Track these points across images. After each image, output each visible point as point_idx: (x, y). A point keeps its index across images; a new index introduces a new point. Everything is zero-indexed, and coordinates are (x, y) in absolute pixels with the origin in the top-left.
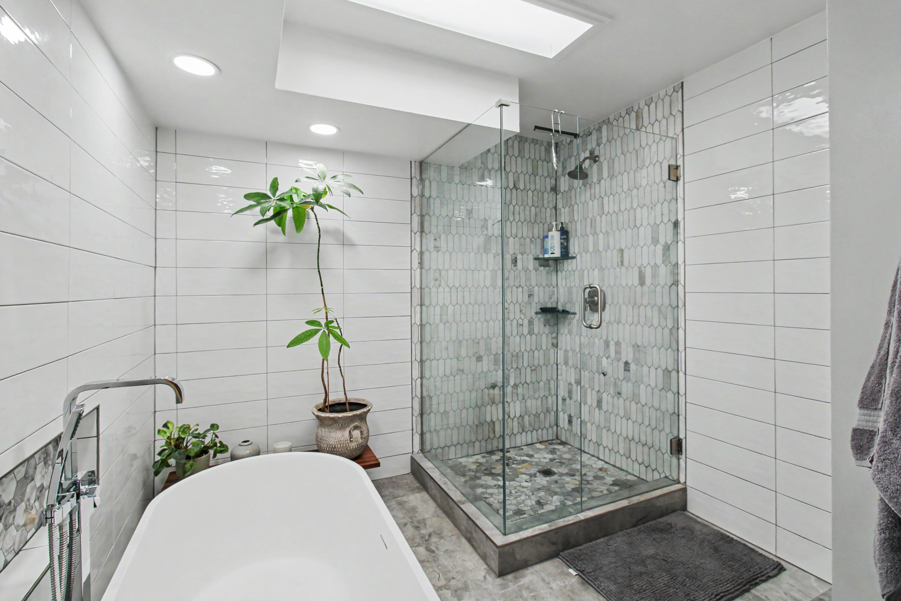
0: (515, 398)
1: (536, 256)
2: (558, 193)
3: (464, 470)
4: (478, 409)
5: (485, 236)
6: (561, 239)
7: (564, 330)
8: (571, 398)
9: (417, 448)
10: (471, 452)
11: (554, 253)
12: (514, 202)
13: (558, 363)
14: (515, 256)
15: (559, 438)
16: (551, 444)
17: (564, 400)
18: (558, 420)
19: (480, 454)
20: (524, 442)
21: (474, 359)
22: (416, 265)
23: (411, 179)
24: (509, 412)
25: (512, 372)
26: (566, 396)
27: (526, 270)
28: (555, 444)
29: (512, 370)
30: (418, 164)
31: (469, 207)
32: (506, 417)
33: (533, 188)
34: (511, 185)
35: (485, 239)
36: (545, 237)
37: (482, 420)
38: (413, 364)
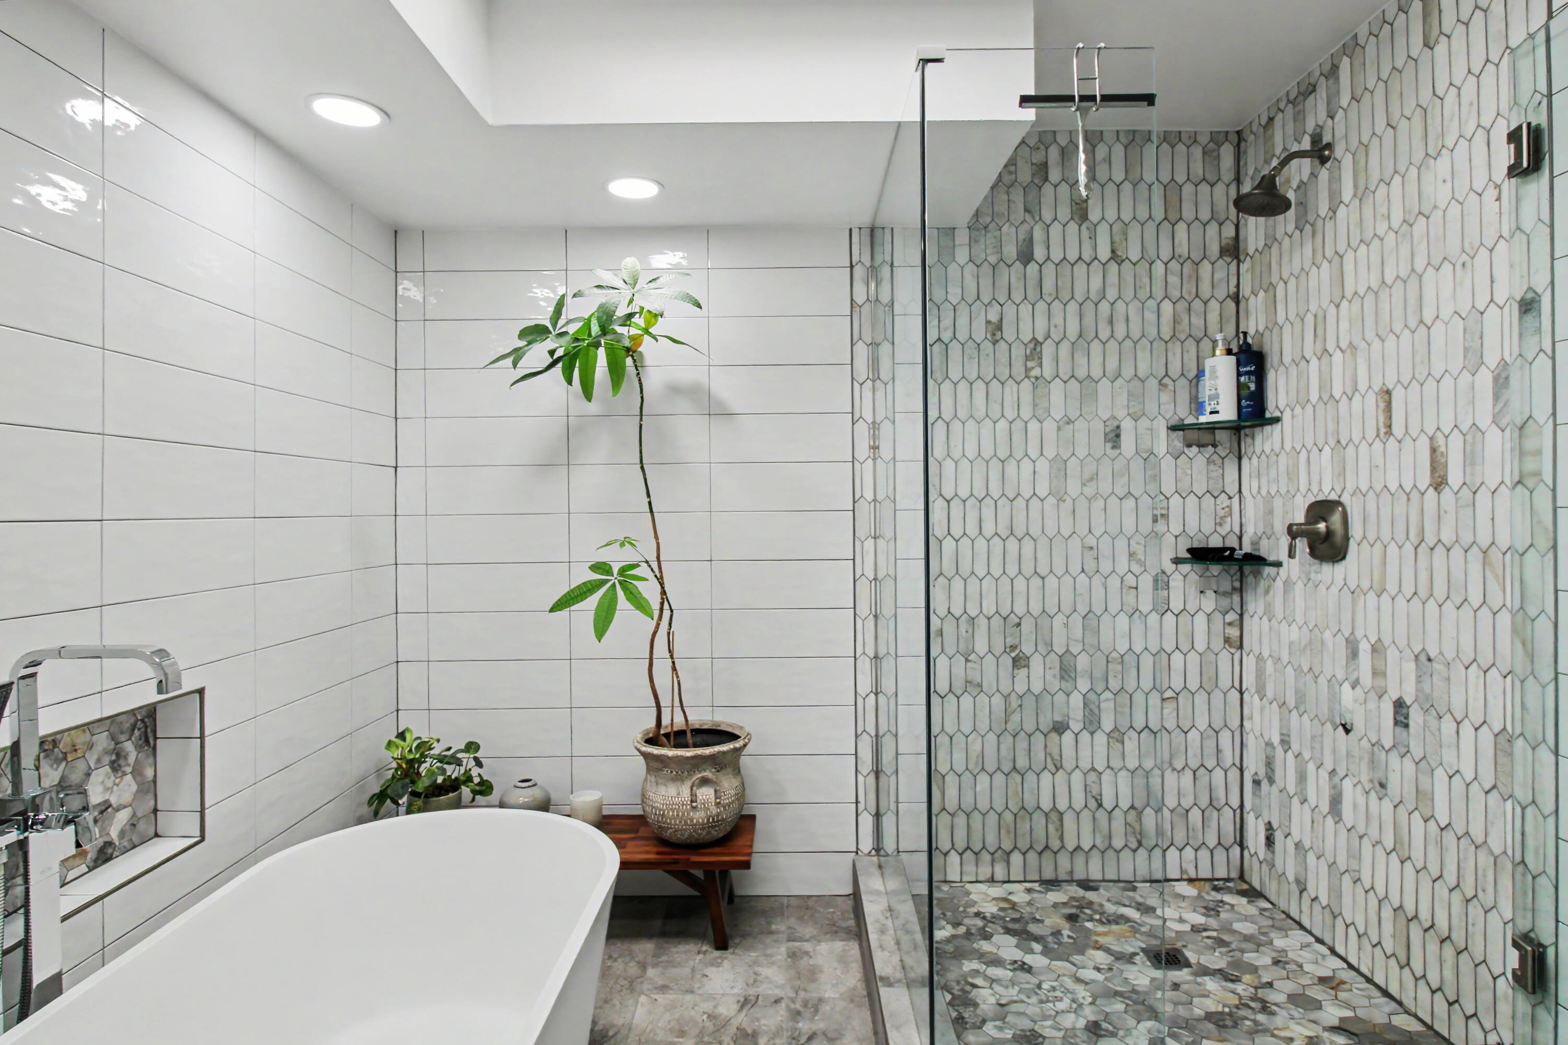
0: (1117, 764)
1: (1175, 421)
2: (1242, 258)
3: (965, 911)
4: (1018, 778)
5: (1033, 380)
6: (1239, 374)
7: (1255, 605)
8: (1271, 781)
9: (867, 844)
10: (1000, 873)
11: (1217, 412)
12: (1112, 294)
13: (1244, 689)
14: (1116, 423)
15: (1247, 877)
16: (1216, 889)
17: (1257, 783)
18: (1245, 834)
19: (1025, 881)
20: (1142, 872)
21: (1007, 661)
22: (863, 451)
23: (852, 267)
24: (1101, 795)
25: (1107, 700)
26: (1262, 774)
27: (1148, 457)
28: (1229, 891)
29: (1107, 695)
30: (865, 233)
31: (993, 317)
32: (1093, 804)
33: (1165, 254)
34: (1104, 253)
35: (1035, 387)
36: (1200, 373)
37: (1030, 804)
38: (859, 662)
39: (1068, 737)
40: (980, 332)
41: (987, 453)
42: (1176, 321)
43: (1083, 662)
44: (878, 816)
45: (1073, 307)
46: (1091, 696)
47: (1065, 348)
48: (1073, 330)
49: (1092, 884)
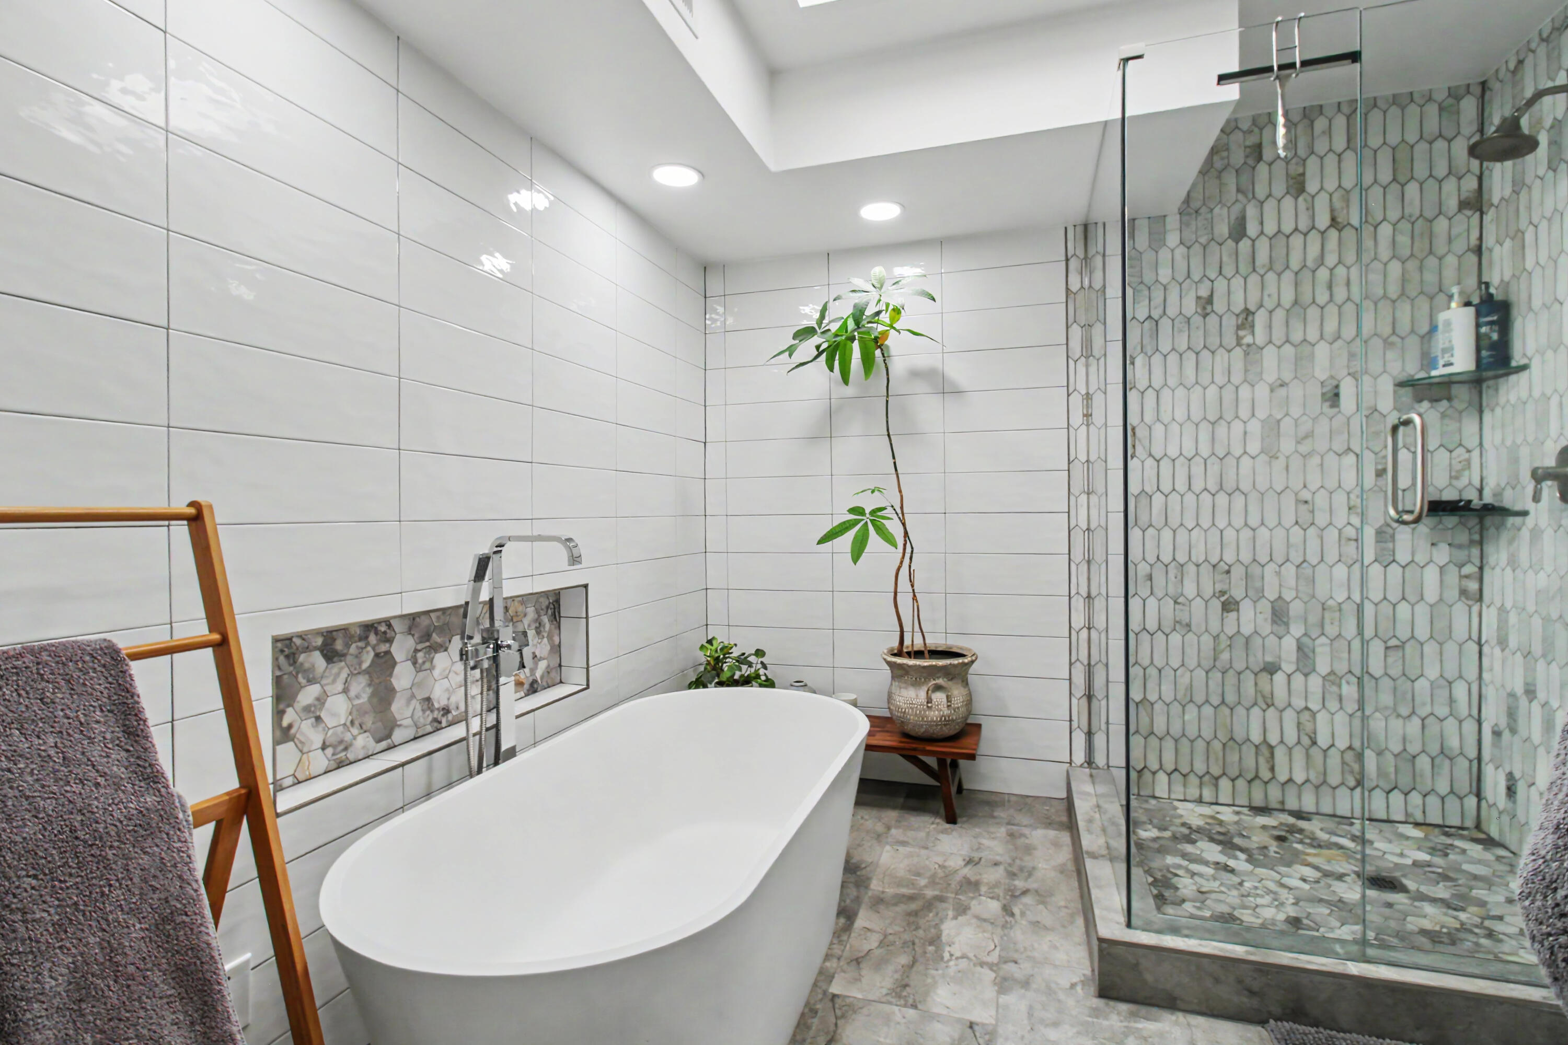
0: (1333, 705)
1: (1403, 377)
2: (1485, 209)
3: (1171, 821)
4: (1227, 711)
5: (1244, 347)
6: (1478, 326)
7: (1498, 556)
8: (1513, 731)
9: (1079, 757)
10: (1208, 794)
11: (1451, 364)
12: (1331, 260)
13: (1483, 641)
14: (1335, 383)
15: (1484, 826)
16: (1447, 835)
17: (1497, 734)
18: (1483, 785)
19: (1233, 805)
21: (1216, 604)
22: (1077, 418)
23: (1067, 260)
24: (1315, 733)
25: (1322, 645)
26: (1503, 723)
27: (1371, 414)
28: (1462, 837)
29: (1323, 640)
30: (1080, 230)
31: (1204, 292)
32: (1306, 741)
33: (1393, 214)
34: (1323, 221)
35: (1246, 354)
36: (1433, 329)
37: (1239, 735)
38: (1073, 600)
39: (1279, 678)
40: (1190, 306)
41: (1196, 415)
42: (1404, 280)
43: (1296, 608)
44: (1090, 734)
45: (1288, 276)
46: (1305, 640)
47: (1280, 315)
48: (1288, 297)
49: (1305, 815)
